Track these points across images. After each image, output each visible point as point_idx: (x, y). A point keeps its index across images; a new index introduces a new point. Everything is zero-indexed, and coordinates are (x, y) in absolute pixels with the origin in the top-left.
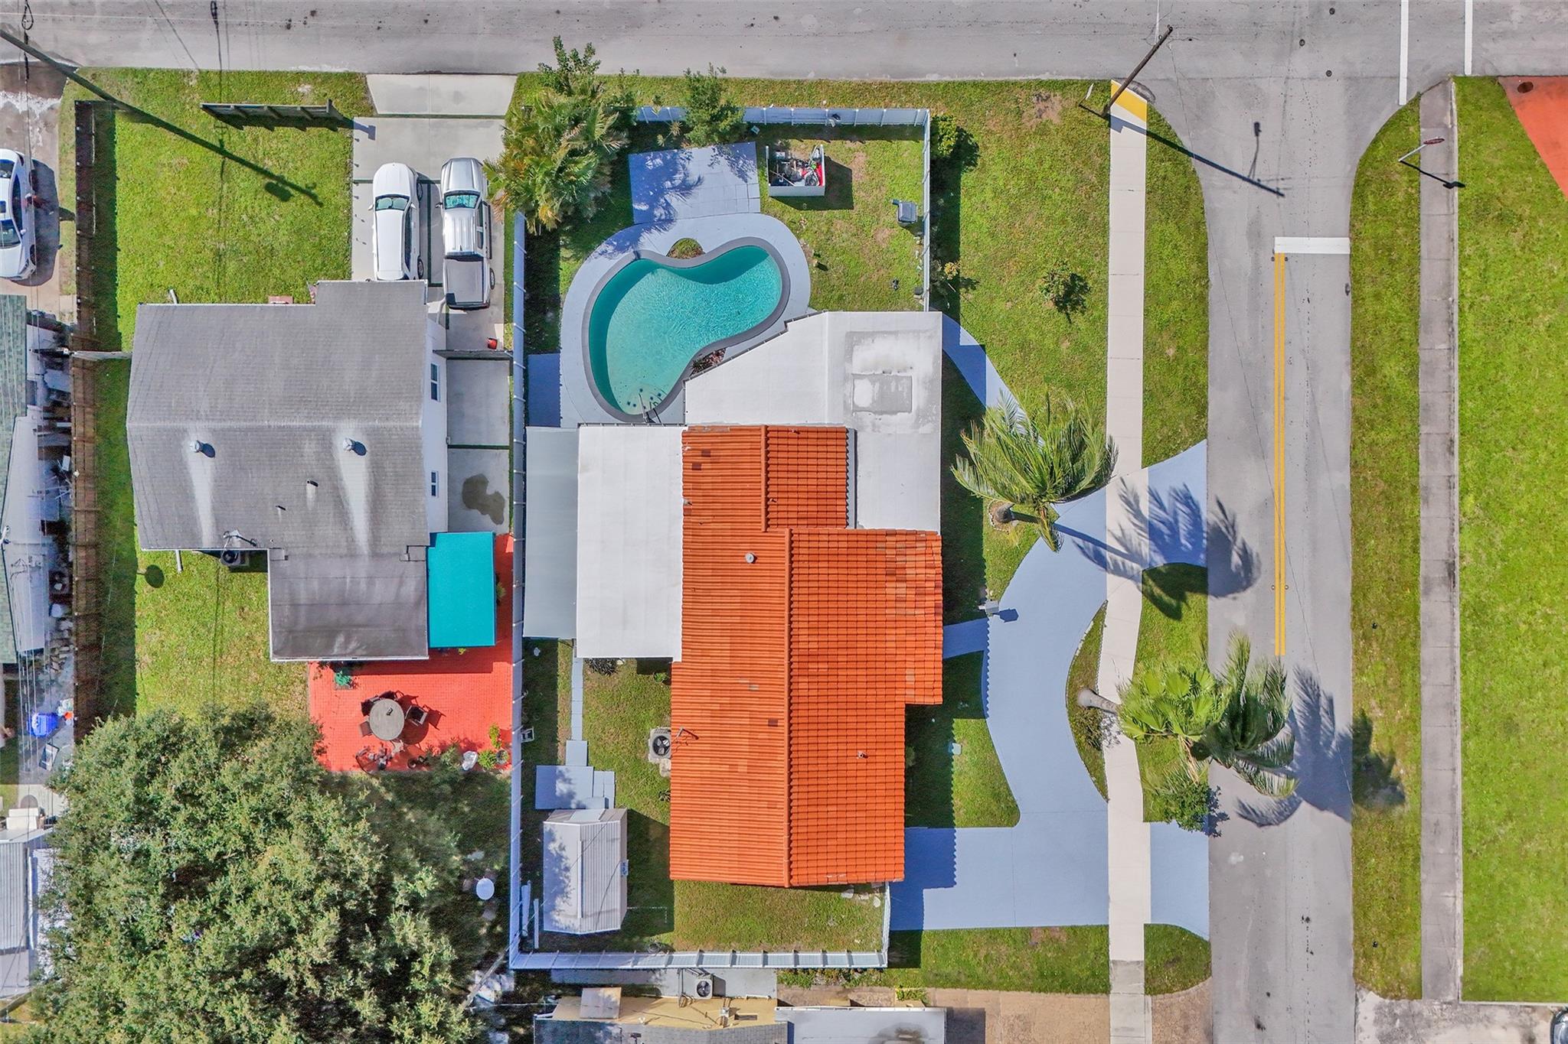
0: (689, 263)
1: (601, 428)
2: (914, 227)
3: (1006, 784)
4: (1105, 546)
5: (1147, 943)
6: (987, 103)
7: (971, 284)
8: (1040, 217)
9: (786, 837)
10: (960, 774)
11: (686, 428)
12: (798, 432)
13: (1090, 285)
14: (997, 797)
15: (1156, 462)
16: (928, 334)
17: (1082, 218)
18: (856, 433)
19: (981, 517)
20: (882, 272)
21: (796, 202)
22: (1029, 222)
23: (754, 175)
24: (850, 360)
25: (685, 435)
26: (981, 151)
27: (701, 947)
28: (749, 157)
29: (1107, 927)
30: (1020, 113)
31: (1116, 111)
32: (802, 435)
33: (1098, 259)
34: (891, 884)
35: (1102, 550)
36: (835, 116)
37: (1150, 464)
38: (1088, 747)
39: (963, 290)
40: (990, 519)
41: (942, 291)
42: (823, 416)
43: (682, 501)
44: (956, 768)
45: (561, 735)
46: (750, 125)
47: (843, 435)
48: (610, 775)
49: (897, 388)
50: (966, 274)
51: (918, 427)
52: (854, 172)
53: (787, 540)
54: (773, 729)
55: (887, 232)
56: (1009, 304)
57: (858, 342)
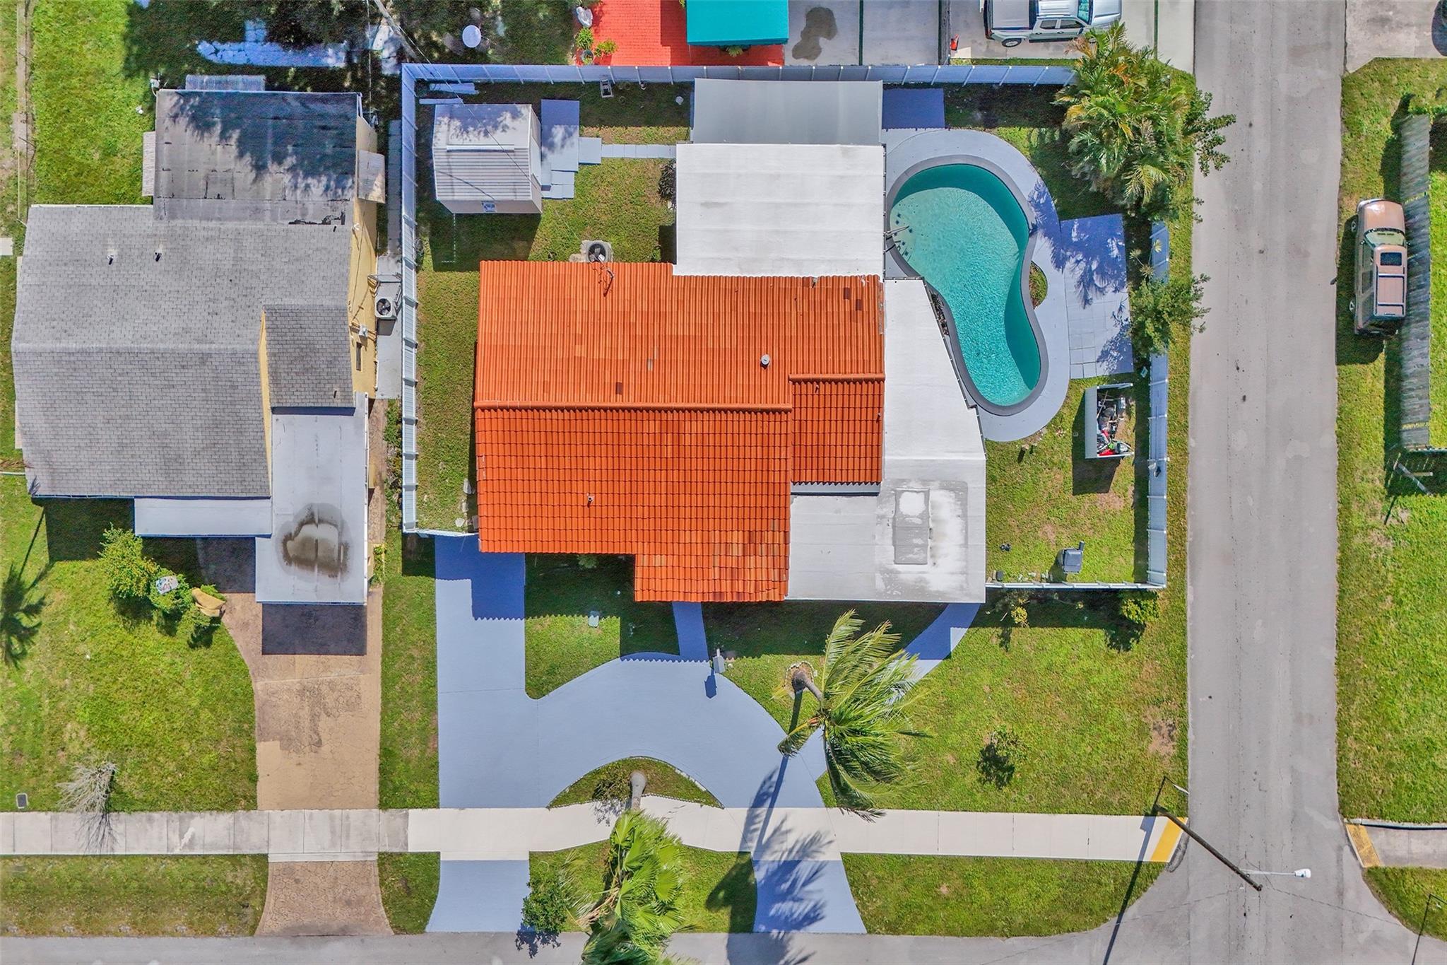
0: (1026, 290)
1: (882, 173)
2: (1058, 571)
3: (564, 683)
4: (772, 806)
5: (424, 855)
6: (1168, 662)
7: (1005, 640)
8: (1065, 727)
9: (518, 404)
10: (572, 626)
11: (881, 281)
12: (878, 421)
13: (1005, 789)
14: (552, 671)
15: (847, 870)
16: (965, 585)
17: (1063, 780)
18: (876, 494)
19: (797, 653)
20: (1017, 531)
21: (1079, 424)
22: (1061, 713)
23: (1103, 370)
24: (942, 488)
25: (875, 278)
26: (1123, 656)
27: (421, 305)
28: (1120, 364)
29: (437, 806)
30: (1158, 703)
31: (1161, 822)
32: (876, 425)
33: (1027, 799)
34: (477, 536)
35: (769, 801)
36: (1159, 470)
37: (845, 863)
38: (596, 782)
39: (1000, 631)
40: (796, 663)
41: (999, 605)
42: (891, 455)
43: (816, 276)
44: (578, 620)
45: (607, 131)
46: (1148, 365)
47: (874, 480)
48: (570, 193)
49: (917, 546)
50: (1015, 634)
51: (882, 573)
52: (1105, 496)
53: (782, 406)
54: (613, 388)
55: (1052, 537)
56: (987, 690)
57: (958, 498)
